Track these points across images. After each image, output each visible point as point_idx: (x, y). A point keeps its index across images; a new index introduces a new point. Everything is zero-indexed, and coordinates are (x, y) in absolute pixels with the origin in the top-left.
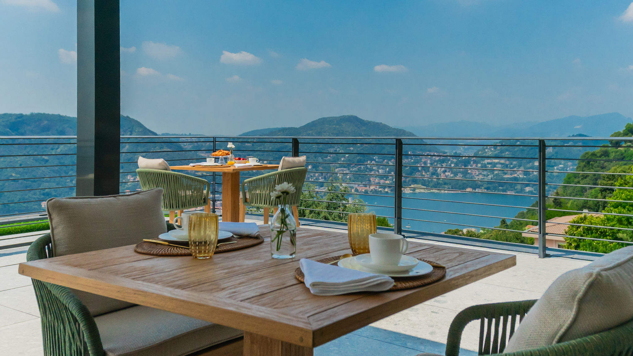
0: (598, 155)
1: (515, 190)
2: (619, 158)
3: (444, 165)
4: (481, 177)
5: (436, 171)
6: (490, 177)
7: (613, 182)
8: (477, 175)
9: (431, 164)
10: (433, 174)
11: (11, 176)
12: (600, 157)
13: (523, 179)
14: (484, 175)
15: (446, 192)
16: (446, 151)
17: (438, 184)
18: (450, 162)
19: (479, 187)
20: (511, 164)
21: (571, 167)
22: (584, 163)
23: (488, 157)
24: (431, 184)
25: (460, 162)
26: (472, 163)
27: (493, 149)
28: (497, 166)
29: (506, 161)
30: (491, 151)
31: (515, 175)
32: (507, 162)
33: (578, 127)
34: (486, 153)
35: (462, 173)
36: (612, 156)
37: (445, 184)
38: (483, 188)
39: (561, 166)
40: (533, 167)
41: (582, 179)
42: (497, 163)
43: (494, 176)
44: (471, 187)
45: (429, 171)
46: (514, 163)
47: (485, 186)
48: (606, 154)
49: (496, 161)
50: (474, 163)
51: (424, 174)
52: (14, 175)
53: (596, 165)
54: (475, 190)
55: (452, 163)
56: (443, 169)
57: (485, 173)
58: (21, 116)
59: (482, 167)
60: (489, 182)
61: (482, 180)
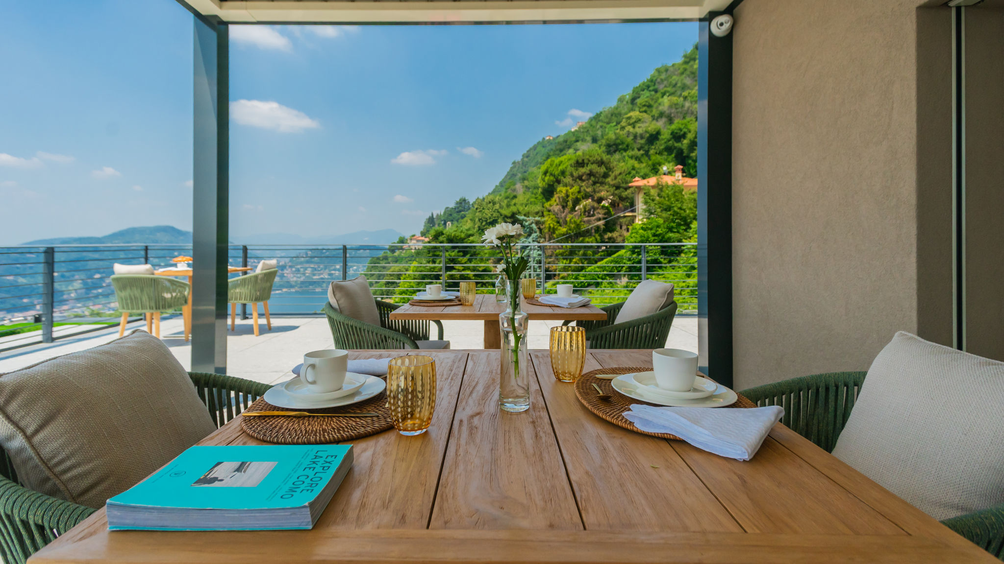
4: (295, 279)
6: (303, 278)
8: (292, 278)
12: (382, 260)
13: (328, 279)
14: (298, 277)
19: (292, 287)
20: (319, 267)
21: (363, 269)
22: (371, 265)
23: (301, 263)
26: (287, 267)
27: (305, 256)
28: (308, 269)
29: (315, 265)
30: (304, 258)
31: (322, 276)
32: (316, 267)
36: (390, 259)
38: (297, 288)
39: (355, 268)
40: (335, 270)
41: (370, 277)
42: (308, 267)
43: (306, 278)
44: (287, 287)
46: (321, 266)
47: (299, 286)
49: (308, 265)
57: (299, 275)
59: (296, 271)
60: (302, 283)
61: (296, 282)
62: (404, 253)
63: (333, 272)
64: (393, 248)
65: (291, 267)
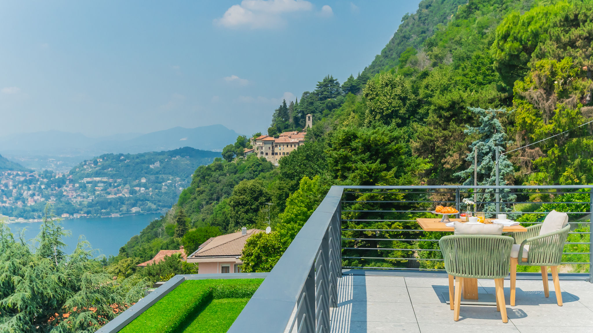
0: (213, 169)
1: (120, 212)
2: (232, 171)
3: (32, 186)
4: (79, 199)
5: (21, 195)
6: (91, 198)
7: (244, 196)
8: (75, 198)
9: (15, 186)
10: (17, 199)
12: (215, 171)
13: (129, 199)
14: (84, 197)
15: (36, 220)
16: (33, 169)
17: (25, 211)
18: (39, 183)
19: (77, 211)
20: (115, 182)
21: (180, 183)
22: (199, 178)
23: (88, 176)
24: (15, 213)
25: (52, 182)
26: (67, 182)
27: (93, 165)
28: (99, 185)
29: (109, 179)
30: (91, 167)
31: (120, 195)
32: (111, 180)
33: (184, 139)
34: (85, 170)
35: (56, 196)
36: (226, 169)
37: (34, 210)
38: (82, 212)
39: (169, 182)
40: (139, 185)
41: (199, 195)
42: (98, 182)
43: (95, 197)
44: (67, 212)
45: (11, 196)
46: (119, 180)
47: (85, 209)
48: (220, 168)
49: (98, 179)
50: (70, 183)
51: (5, 199)
53: (211, 179)
54: (73, 215)
55: (42, 183)
56: (31, 192)
57: (85, 194)
59: (80, 187)
60: (90, 205)
61: (81, 204)
62: (245, 161)
63: (137, 189)
64: (229, 153)
65: (71, 181)
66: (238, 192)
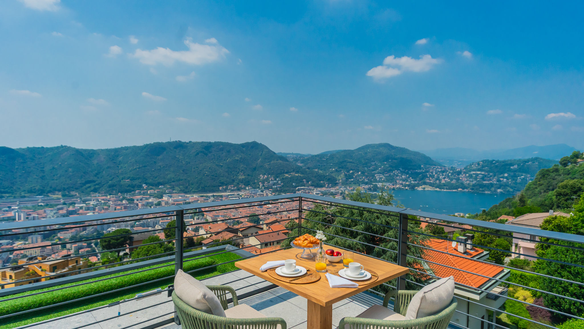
0: (551, 171)
1: (491, 191)
2: (566, 173)
3: (444, 174)
4: (468, 182)
5: (439, 177)
6: (474, 182)
7: (565, 190)
8: (466, 181)
9: (436, 173)
10: (437, 179)
11: (206, 173)
12: (552, 172)
13: (496, 184)
14: (470, 181)
15: (445, 190)
16: (446, 166)
17: (440, 185)
18: (448, 173)
19: (467, 188)
20: (489, 175)
21: (530, 178)
22: (540, 176)
23: (474, 170)
24: (435, 186)
25: (455, 173)
26: (462, 173)
27: (477, 165)
28: (479, 175)
30: (476, 166)
31: (491, 182)
32: (486, 174)
33: (536, 153)
34: (472, 167)
35: (456, 179)
36: (561, 172)
37: (444, 185)
38: (469, 189)
39: (522, 177)
40: (503, 177)
41: (539, 186)
42: (479, 174)
43: (477, 182)
44: (461, 188)
45: (434, 177)
46: (491, 174)
47: (471, 187)
48: (557, 170)
49: (479, 172)
50: (464, 173)
51: (431, 179)
52: (207, 173)
53: (549, 177)
54: (464, 190)
55: (449, 173)
56: (443, 177)
57: (471, 180)
58: (210, 143)
59: (469, 176)
60: (474, 185)
61: (469, 184)
62: (577, 167)
63: (502, 179)
64: (565, 162)
65: (465, 173)
66: (561, 186)
